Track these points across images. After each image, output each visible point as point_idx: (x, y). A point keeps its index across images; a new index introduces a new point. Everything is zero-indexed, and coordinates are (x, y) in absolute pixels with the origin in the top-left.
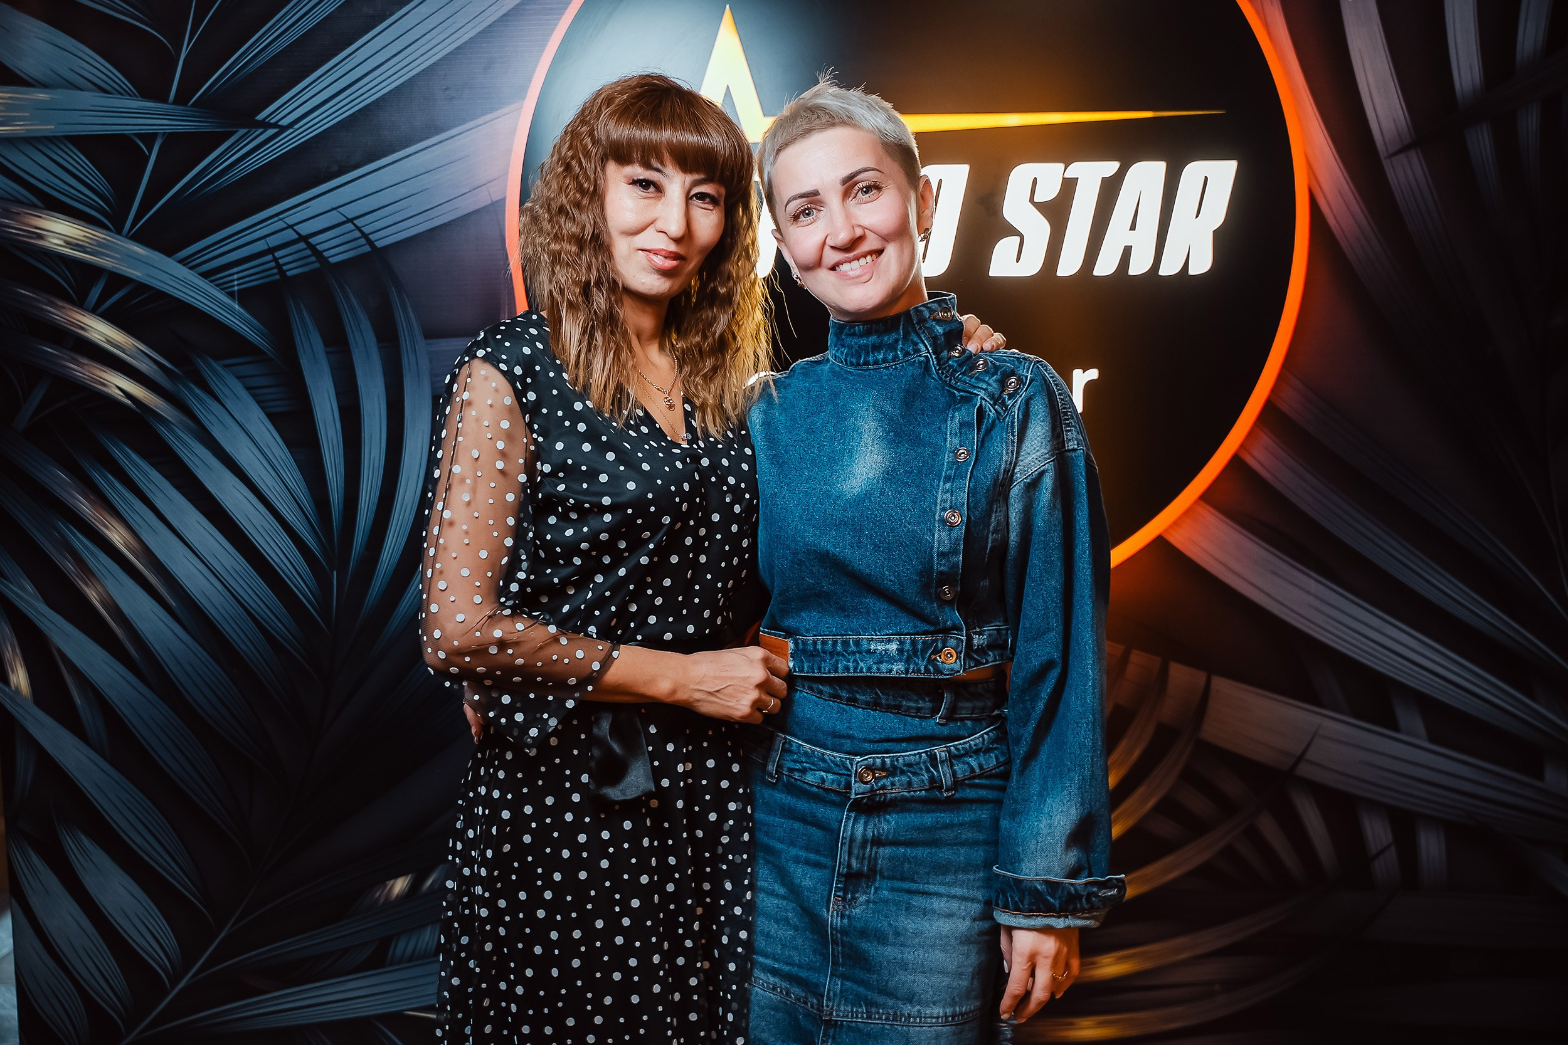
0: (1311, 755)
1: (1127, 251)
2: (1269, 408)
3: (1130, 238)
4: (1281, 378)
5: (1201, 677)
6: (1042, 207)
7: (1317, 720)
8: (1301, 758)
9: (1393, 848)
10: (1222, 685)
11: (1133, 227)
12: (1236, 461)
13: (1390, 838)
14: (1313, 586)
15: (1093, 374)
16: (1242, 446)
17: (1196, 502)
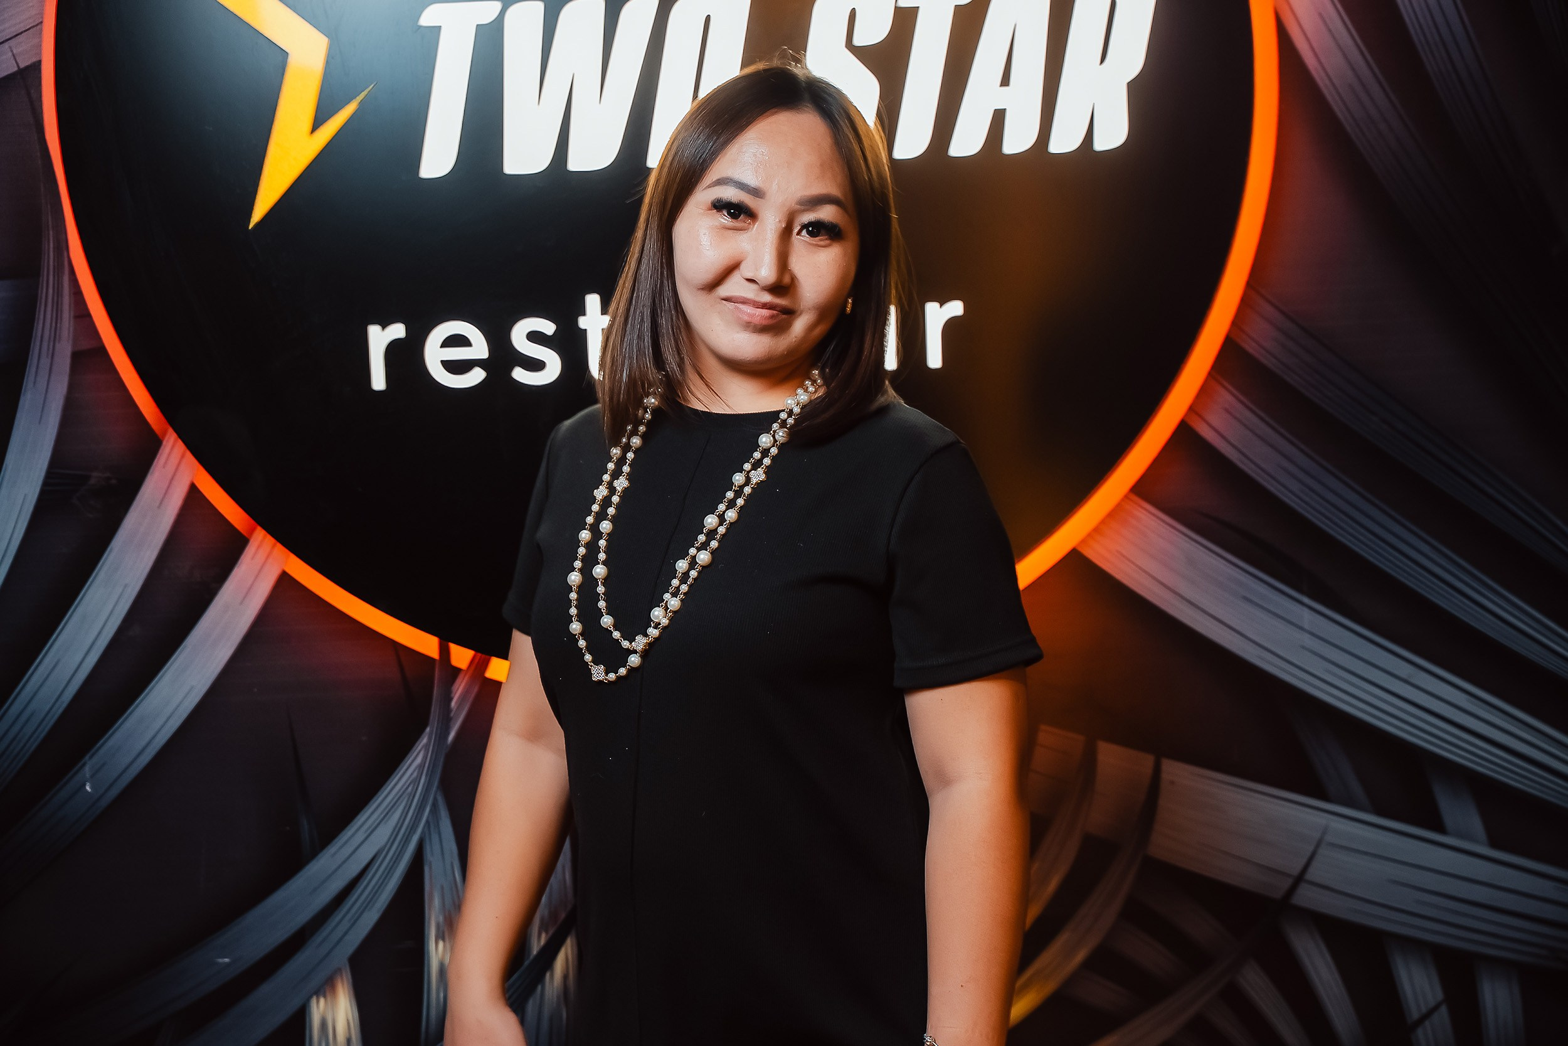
0: (1313, 874)
1: (999, 117)
2: (1230, 348)
3: (1001, 98)
4: (1245, 303)
5: (1147, 761)
6: (864, 54)
7: (1321, 819)
8: (1300, 879)
9: (1444, 1009)
10: (1177, 773)
11: (1005, 81)
12: (1184, 433)
13: (1440, 996)
14: (1307, 618)
15: (955, 308)
16: (1192, 409)
17: (1126, 497)
